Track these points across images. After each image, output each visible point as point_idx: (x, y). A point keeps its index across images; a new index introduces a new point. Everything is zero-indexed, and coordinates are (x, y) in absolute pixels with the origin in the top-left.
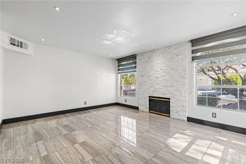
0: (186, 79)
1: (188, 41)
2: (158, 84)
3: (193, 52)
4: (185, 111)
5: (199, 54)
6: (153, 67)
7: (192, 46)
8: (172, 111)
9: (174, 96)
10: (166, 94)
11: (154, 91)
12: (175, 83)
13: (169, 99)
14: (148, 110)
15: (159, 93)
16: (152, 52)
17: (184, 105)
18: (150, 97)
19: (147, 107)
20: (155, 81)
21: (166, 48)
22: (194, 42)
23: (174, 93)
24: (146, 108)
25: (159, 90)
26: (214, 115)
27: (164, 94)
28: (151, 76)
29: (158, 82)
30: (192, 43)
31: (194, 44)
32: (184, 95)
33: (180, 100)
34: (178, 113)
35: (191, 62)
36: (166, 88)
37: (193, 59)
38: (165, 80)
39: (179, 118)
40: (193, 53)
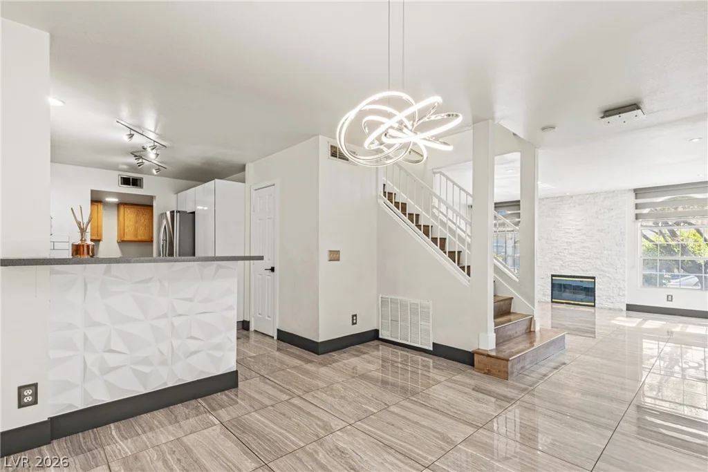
0: (624, 246)
1: (630, 190)
2: (571, 254)
3: (637, 206)
4: (624, 295)
5: (646, 211)
6: (560, 225)
7: (636, 198)
8: (599, 296)
9: (602, 273)
10: (587, 271)
11: (562, 266)
12: (605, 252)
13: (594, 278)
14: (549, 299)
15: (573, 268)
16: (559, 199)
17: (622, 286)
18: (553, 276)
19: (546, 293)
20: (565, 249)
21: (588, 196)
22: (638, 192)
23: (603, 268)
24: (544, 295)
25: (573, 265)
26: (670, 298)
27: (584, 271)
28: (556, 240)
29: (573, 251)
30: (636, 194)
31: (638, 195)
32: (621, 271)
33: (615, 279)
34: (609, 299)
35: (634, 222)
36: (587, 260)
37: (637, 217)
38: (584, 247)
39: (611, 307)
40: (636, 208)
